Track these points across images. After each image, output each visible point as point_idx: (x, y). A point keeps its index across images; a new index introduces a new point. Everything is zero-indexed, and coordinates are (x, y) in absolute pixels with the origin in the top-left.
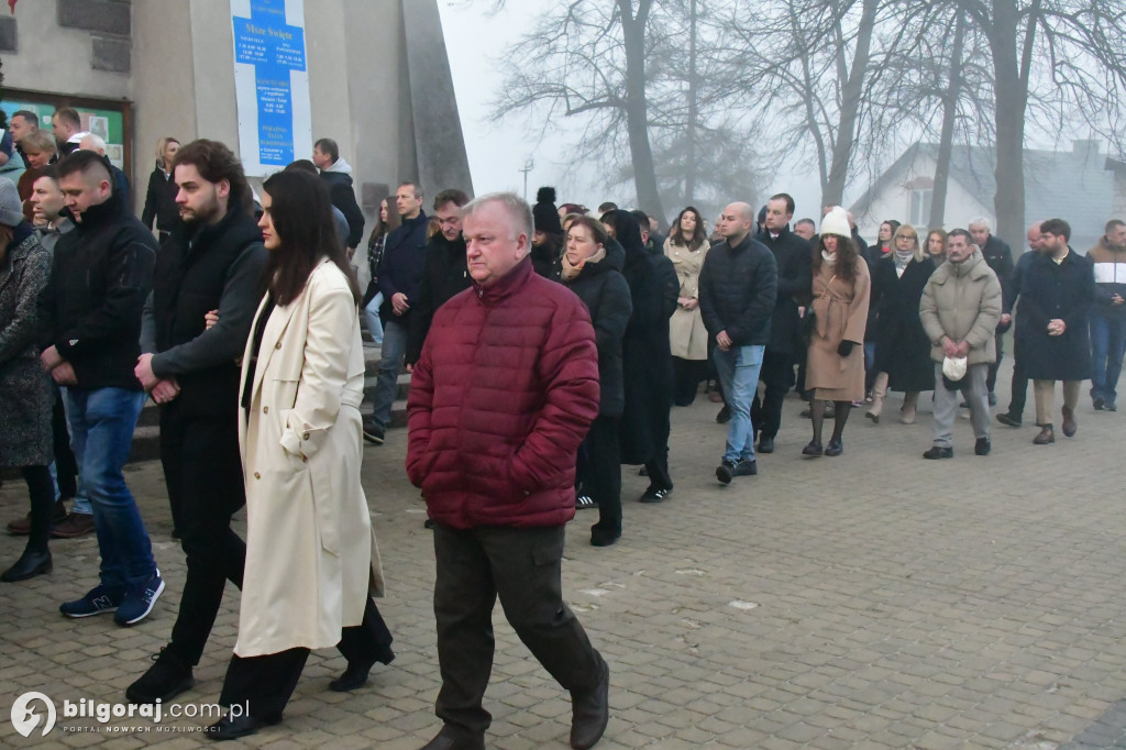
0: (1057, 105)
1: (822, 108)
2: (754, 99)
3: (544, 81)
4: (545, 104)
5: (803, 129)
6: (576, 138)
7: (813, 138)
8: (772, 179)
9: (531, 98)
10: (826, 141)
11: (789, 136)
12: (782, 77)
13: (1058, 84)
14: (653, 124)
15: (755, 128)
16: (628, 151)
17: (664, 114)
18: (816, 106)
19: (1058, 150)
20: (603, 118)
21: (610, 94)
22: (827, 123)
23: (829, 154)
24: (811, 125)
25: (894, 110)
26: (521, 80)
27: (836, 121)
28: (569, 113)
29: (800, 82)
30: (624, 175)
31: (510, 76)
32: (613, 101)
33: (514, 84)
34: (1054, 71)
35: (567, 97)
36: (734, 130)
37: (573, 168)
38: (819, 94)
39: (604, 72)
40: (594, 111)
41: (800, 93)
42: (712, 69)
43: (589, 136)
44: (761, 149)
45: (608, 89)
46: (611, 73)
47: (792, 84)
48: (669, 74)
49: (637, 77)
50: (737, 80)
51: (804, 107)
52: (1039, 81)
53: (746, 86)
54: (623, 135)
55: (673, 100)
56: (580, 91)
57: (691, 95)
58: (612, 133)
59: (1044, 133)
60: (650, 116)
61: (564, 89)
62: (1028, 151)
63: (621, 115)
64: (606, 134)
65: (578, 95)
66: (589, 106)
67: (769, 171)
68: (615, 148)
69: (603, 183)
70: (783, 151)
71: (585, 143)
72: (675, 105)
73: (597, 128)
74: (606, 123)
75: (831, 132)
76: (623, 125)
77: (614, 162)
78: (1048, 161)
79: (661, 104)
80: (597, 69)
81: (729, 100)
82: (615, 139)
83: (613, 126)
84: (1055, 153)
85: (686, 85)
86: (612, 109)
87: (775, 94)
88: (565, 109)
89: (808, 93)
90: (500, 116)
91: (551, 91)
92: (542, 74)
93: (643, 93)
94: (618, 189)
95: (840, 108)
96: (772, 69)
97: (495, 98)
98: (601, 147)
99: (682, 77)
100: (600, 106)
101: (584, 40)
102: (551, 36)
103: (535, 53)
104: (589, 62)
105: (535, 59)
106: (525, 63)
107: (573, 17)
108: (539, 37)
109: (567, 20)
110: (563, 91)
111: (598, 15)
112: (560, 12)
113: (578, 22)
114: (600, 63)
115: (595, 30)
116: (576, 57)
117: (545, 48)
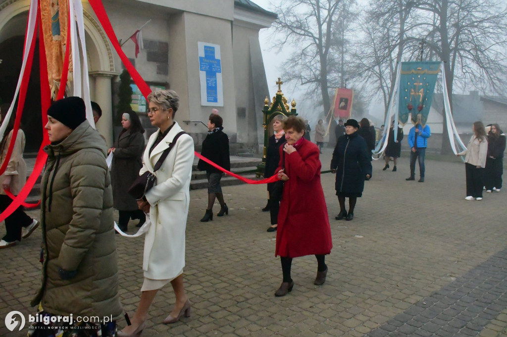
0: (464, 79)
1: (385, 81)
2: (363, 79)
3: (294, 74)
4: (294, 81)
5: (378, 88)
6: (304, 92)
7: (382, 91)
8: (369, 105)
9: (290, 79)
10: (386, 92)
11: (374, 91)
12: (372, 71)
13: (464, 73)
14: (329, 87)
15: (363, 88)
16: (321, 96)
17: (333, 84)
18: (383, 81)
19: (464, 94)
20: (313, 86)
21: (315, 78)
22: (387, 86)
23: (387, 97)
24: (382, 87)
26: (287, 74)
27: (390, 86)
28: (302, 84)
29: (377, 73)
30: (320, 104)
31: (283, 72)
32: (316, 80)
33: (284, 75)
34: (463, 69)
35: (301, 79)
36: (357, 89)
37: (304, 101)
38: (384, 77)
39: (314, 71)
40: (310, 84)
41: (378, 77)
42: (349, 69)
43: (309, 91)
44: (365, 95)
45: (315, 76)
46: (315, 71)
47: (375, 74)
48: (335, 71)
49: (324, 72)
50: (357, 73)
51: (379, 81)
52: (457, 72)
53: (360, 75)
54: (320, 91)
55: (336, 79)
56: (306, 77)
57: (342, 78)
58: (316, 90)
59: (460, 89)
60: (328, 85)
62: (454, 95)
63: (319, 84)
64: (314, 91)
65: (305, 78)
66: (309, 82)
67: (368, 102)
68: (317, 95)
69: (313, 107)
70: (373, 95)
71: (307, 94)
72: (337, 81)
73: (311, 89)
74: (314, 87)
75: (388, 89)
76: (320, 88)
77: (317, 100)
78: (461, 98)
79: (332, 81)
80: (311, 70)
81: (355, 79)
82: (317, 92)
83: (317, 88)
84: (463, 95)
85: (340, 75)
86: (316, 82)
87: (369, 77)
88: (301, 83)
89: (380, 76)
91: (297, 77)
92: (294, 72)
93: (326, 77)
94: (318, 108)
95: (391, 81)
96: (369, 69)
98: (313, 95)
99: (339, 72)
100: (312, 81)
101: (307, 60)
102: (296, 60)
103: (291, 65)
104: (309, 68)
105: (291, 67)
106: (288, 68)
107: (304, 53)
108: (293, 60)
109: (302, 54)
110: (300, 77)
111: (312, 53)
112: (299, 52)
113: (305, 55)
114: (312, 68)
115: (311, 57)
116: (304, 66)
117: (294, 64)
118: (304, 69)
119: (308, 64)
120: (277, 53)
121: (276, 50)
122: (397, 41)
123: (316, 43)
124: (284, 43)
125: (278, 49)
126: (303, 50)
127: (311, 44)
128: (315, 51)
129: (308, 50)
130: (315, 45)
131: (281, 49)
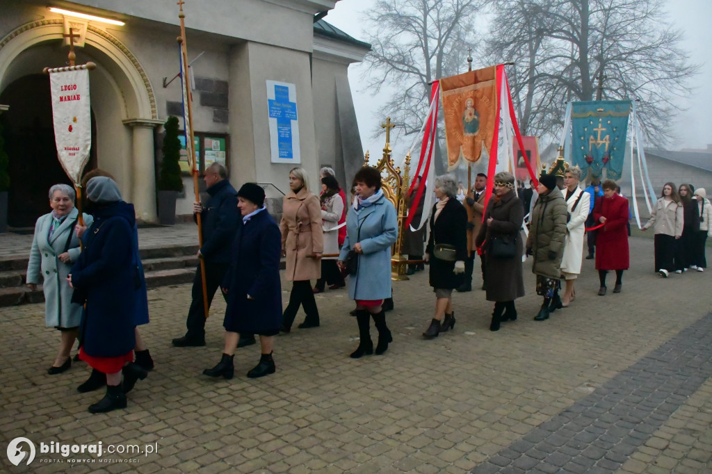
3: (396, 121)
4: (397, 130)
14: (441, 138)
25: (542, 130)
28: (406, 134)
35: (405, 128)
39: (421, 117)
40: (416, 133)
46: (423, 117)
56: (411, 125)
61: (405, 124)
65: (410, 127)
66: (415, 131)
80: (418, 116)
88: (404, 133)
90: (378, 135)
91: (398, 125)
92: (395, 118)
97: (376, 129)
101: (412, 104)
102: (399, 103)
103: (392, 110)
104: (414, 113)
105: (392, 113)
106: (387, 114)
107: (408, 95)
108: (394, 103)
109: (405, 96)
110: (404, 125)
111: (418, 94)
112: (403, 93)
113: (410, 97)
114: (419, 113)
115: (417, 100)
116: (409, 111)
117: (396, 108)
118: (409, 115)
119: (414, 108)
120: (374, 95)
121: (372, 91)
122: (525, 79)
123: (423, 82)
124: (381, 83)
125: (375, 89)
126: (407, 91)
127: (417, 83)
128: (422, 92)
129: (413, 90)
130: (422, 84)
131: (378, 89)
